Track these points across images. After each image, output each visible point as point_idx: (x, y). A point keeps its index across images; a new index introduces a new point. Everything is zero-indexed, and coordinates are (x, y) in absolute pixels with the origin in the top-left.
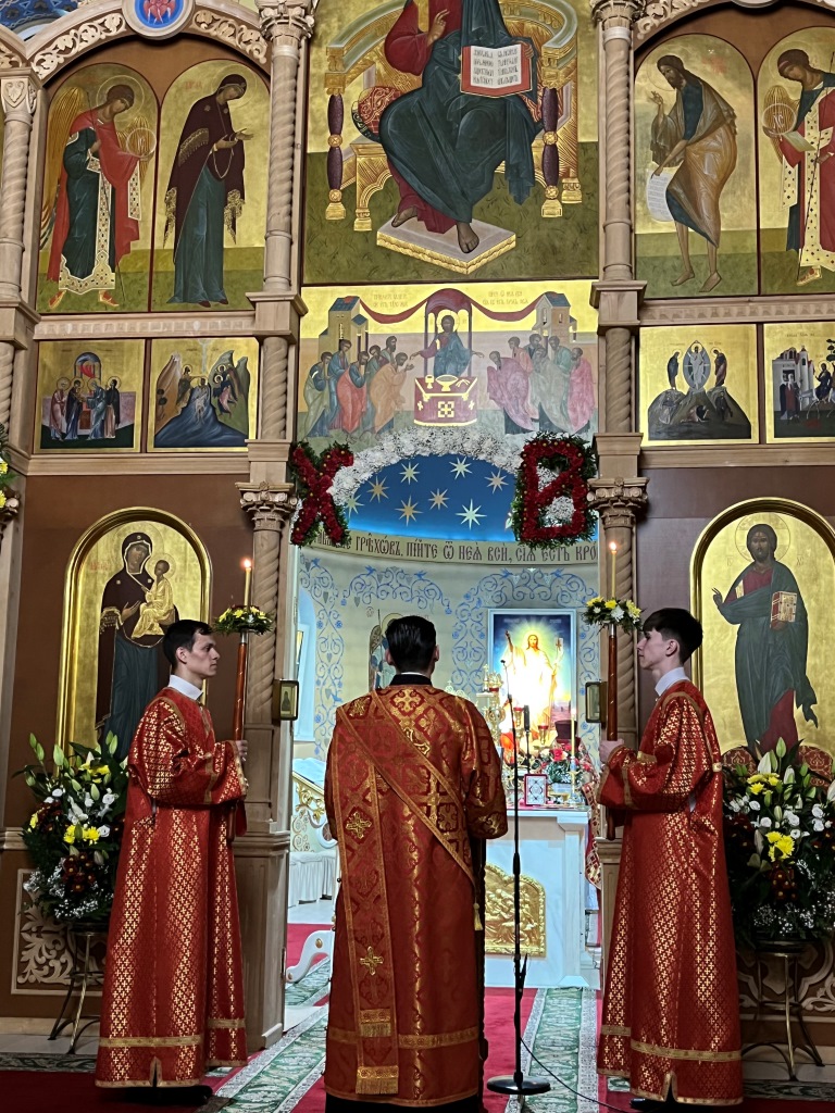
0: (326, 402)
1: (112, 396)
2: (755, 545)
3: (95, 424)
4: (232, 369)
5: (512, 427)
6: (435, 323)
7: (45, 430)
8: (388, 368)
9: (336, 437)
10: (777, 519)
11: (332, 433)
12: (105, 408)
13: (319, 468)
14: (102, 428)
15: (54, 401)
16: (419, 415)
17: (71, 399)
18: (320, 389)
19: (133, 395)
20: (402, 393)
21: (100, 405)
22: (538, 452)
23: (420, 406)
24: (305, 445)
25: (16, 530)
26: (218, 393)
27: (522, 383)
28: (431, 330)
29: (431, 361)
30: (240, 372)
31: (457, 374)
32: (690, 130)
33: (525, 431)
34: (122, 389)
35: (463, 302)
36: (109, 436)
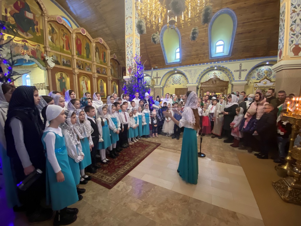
6: (23, 43)
10: (63, 73)
20: (19, 50)
28: (23, 44)
29: (23, 48)
32: (53, 33)
35: (27, 42)
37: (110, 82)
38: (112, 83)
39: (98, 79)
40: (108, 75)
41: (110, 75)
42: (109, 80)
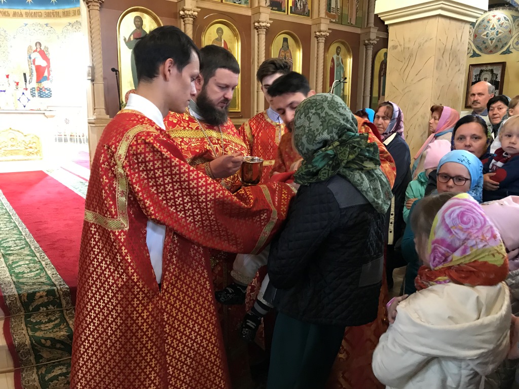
2: (136, 23)
10: (143, 15)
37: (322, 46)
38: (327, 49)
39: (271, 34)
40: (315, 16)
41: (323, 14)
42: (317, 37)
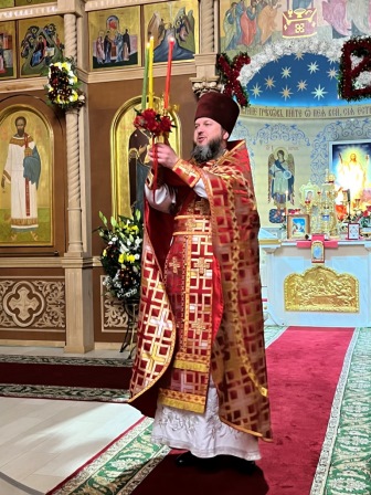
0: (235, 30)
1: (126, 38)
3: (119, 53)
4: (185, 17)
5: (336, 35)
7: (95, 59)
8: (267, 8)
9: (241, 49)
11: (239, 47)
12: (123, 45)
13: (232, 67)
14: (122, 56)
15: (97, 43)
16: (285, 33)
17: (106, 42)
18: (232, 23)
19: (136, 36)
20: (275, 21)
21: (120, 43)
22: (351, 48)
23: (286, 28)
24: (224, 55)
25: (85, 111)
26: (179, 31)
27: (341, 10)
29: (291, 1)
30: (189, 18)
31: (305, 7)
33: (344, 36)
34: (131, 34)
36: (126, 59)
